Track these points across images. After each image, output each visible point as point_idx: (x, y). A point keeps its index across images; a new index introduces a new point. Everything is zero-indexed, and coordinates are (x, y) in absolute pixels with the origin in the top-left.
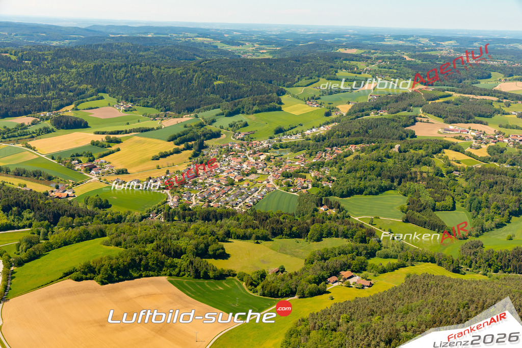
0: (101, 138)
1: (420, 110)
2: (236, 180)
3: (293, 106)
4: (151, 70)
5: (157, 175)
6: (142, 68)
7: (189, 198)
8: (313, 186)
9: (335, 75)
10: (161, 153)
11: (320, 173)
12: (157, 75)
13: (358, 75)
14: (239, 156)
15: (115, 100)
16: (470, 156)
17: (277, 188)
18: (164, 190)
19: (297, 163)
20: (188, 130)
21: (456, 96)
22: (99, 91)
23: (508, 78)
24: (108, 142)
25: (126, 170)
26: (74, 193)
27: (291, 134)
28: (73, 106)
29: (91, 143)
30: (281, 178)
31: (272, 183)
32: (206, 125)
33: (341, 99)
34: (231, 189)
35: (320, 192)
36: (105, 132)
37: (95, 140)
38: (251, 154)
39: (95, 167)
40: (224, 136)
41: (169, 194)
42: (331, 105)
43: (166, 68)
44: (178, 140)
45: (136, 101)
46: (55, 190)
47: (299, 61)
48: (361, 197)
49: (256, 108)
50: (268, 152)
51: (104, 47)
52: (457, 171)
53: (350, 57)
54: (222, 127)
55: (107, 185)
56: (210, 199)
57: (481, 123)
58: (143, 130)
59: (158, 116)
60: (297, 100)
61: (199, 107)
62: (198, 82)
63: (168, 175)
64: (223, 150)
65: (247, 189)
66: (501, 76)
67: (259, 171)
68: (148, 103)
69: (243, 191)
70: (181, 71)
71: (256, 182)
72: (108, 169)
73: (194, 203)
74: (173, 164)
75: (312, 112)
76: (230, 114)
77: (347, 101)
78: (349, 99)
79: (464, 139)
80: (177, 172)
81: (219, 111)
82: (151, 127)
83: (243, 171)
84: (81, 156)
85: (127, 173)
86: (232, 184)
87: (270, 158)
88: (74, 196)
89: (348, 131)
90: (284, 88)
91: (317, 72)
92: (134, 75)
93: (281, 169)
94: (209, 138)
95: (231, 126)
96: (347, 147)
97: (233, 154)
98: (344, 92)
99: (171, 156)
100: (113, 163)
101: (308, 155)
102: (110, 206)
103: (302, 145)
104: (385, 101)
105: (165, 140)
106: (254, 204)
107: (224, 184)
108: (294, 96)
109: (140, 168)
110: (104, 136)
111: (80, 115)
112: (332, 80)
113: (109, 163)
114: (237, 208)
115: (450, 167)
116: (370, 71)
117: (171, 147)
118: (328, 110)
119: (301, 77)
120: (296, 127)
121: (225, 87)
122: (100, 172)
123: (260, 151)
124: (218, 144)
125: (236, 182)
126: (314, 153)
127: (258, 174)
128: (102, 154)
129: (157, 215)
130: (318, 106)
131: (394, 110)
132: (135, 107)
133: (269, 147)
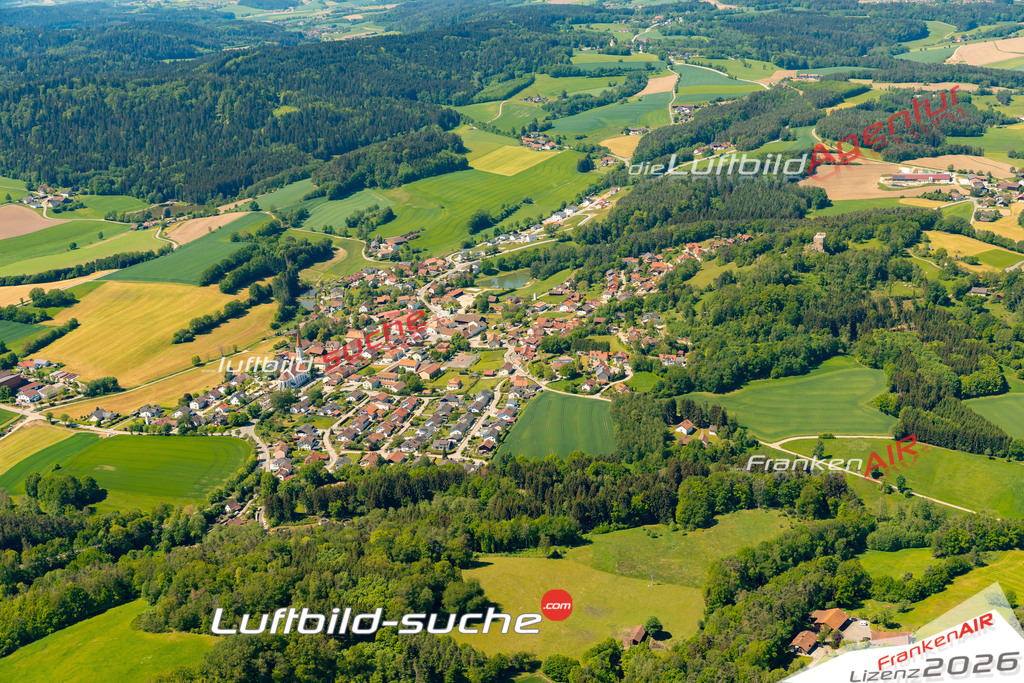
0: (17, 297)
1: (813, 131)
2: (425, 376)
3: (491, 155)
4: (101, 94)
5: (200, 384)
6: (75, 92)
7: (314, 443)
8: (637, 368)
9: (569, 62)
10: (196, 321)
11: (642, 331)
12: (120, 105)
13: (625, 58)
14: (405, 306)
15: (21, 185)
16: (991, 242)
17: (543, 384)
18: (241, 429)
19: (564, 309)
20: (249, 248)
21: (879, 89)
23: (968, 34)
24: (39, 306)
25: (115, 382)
27: (515, 228)
30: (541, 356)
31: (520, 372)
32: (285, 229)
33: (604, 125)
34: (420, 403)
35: (662, 385)
36: (23, 278)
37: (5, 305)
38: (433, 296)
39: (25, 382)
40: (341, 254)
41: (257, 439)
42: (587, 142)
43: (139, 84)
44: (229, 278)
45: (77, 181)
47: (468, 34)
48: (766, 385)
49: (404, 169)
50: (473, 286)
52: (978, 285)
54: (329, 231)
55: (74, 432)
56: (373, 438)
57: (967, 151)
58: (127, 261)
59: (148, 216)
60: (494, 135)
61: (250, 182)
62: (231, 114)
63: (233, 383)
64: (356, 293)
65: (460, 397)
66: (950, 30)
67: (475, 342)
68: (112, 183)
69: (454, 405)
70: (180, 90)
71: (479, 374)
72: (60, 384)
73: (334, 458)
74: (235, 348)
75: (545, 164)
76: (341, 193)
77: (622, 128)
78: (625, 122)
79: (949, 198)
81: (307, 186)
82: (144, 250)
83: (432, 347)
85: (118, 389)
86: (419, 388)
87: (488, 303)
89: (665, 208)
90: (452, 107)
91: (522, 60)
92: (57, 111)
93: (530, 331)
94: (307, 264)
95: (352, 224)
96: (677, 252)
97: (385, 302)
98: (601, 103)
99: (224, 325)
100: (73, 364)
101: (583, 284)
102: (101, 496)
103: (558, 257)
104: (717, 118)
105: (194, 283)
106: (499, 441)
107: (395, 390)
108: (484, 127)
109: (149, 368)
110: (24, 292)
112: (565, 75)
113: (60, 366)
114: (457, 456)
115: (959, 278)
116: (648, 44)
117: (217, 301)
118: (583, 156)
119: (486, 75)
120: (517, 208)
121: (305, 121)
122: (43, 395)
123: (452, 286)
124: (335, 277)
125: (426, 381)
126: (597, 276)
127: (476, 350)
128: (33, 342)
129: (243, 507)
130: (553, 148)
131: (754, 140)
132: (79, 198)
133: (472, 270)
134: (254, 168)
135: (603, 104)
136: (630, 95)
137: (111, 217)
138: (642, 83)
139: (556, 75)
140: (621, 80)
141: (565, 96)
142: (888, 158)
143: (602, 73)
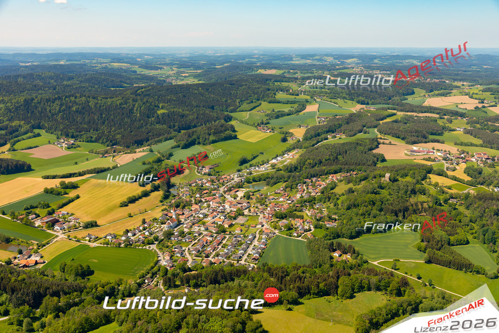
0: (54, 184)
1: (376, 130)
2: (226, 226)
3: (246, 134)
4: (88, 101)
5: (132, 225)
7: (182, 254)
8: (315, 227)
9: (275, 97)
10: (129, 198)
11: (316, 211)
12: (95, 106)
13: (297, 97)
14: (215, 195)
15: (54, 137)
16: (455, 180)
17: (277, 232)
18: (151, 246)
19: (281, 199)
20: (150, 168)
21: (400, 114)
22: (33, 127)
23: (430, 94)
24: (63, 188)
25: (96, 223)
26: (42, 257)
27: (258, 164)
28: (8, 146)
29: (45, 191)
30: (275, 219)
31: (266, 226)
32: (163, 160)
33: (290, 123)
34: (225, 238)
36: (56, 176)
37: (49, 187)
38: (226, 191)
39: (58, 221)
40: (187, 172)
41: (157, 251)
42: (284, 130)
43: (103, 98)
45: (77, 136)
46: (19, 256)
48: (369, 237)
49: (212, 138)
50: (242, 188)
51: (24, 77)
52: (453, 198)
53: (280, 78)
55: (79, 244)
56: (206, 252)
58: (100, 172)
59: (106, 152)
60: (246, 125)
61: (148, 140)
62: (140, 112)
63: (146, 225)
64: (194, 189)
65: (242, 236)
67: (246, 212)
68: (92, 138)
69: (239, 239)
70: (120, 101)
71: (249, 226)
72: (73, 223)
73: (191, 260)
74: (146, 210)
75: (267, 138)
76: (186, 146)
77: (298, 125)
78: (299, 123)
79: (434, 161)
80: (153, 219)
81: (172, 143)
82: (106, 166)
83: (228, 213)
84: (37, 207)
85: (97, 226)
86: (224, 231)
87: (249, 195)
88: (44, 262)
89: (320, 159)
90: (229, 113)
91: (256, 96)
92: (70, 107)
93: (269, 209)
96: (327, 178)
97: (207, 193)
98: (288, 115)
99: (140, 200)
100: (78, 214)
101: (288, 189)
102: (92, 273)
103: (277, 177)
104: (336, 123)
106: (260, 256)
107: (214, 232)
108: (242, 122)
110: (57, 182)
111: (19, 156)
112: (273, 103)
113: (72, 214)
114: (243, 262)
116: (305, 92)
117: (137, 189)
118: (283, 136)
119: (241, 101)
120: (258, 156)
121: (170, 116)
122: (66, 227)
123: (234, 187)
124: (185, 181)
125: (227, 228)
126: (294, 186)
127: (246, 216)
128: (61, 204)
129: (153, 281)
130: (270, 132)
131: (353, 133)
132: (78, 143)
133: (242, 181)
134: (149, 134)
135: (289, 115)
136: (300, 112)
137: (91, 151)
138: (304, 108)
139: (270, 102)
140: (296, 106)
141: (273, 111)
142: (408, 143)
143: (288, 102)
